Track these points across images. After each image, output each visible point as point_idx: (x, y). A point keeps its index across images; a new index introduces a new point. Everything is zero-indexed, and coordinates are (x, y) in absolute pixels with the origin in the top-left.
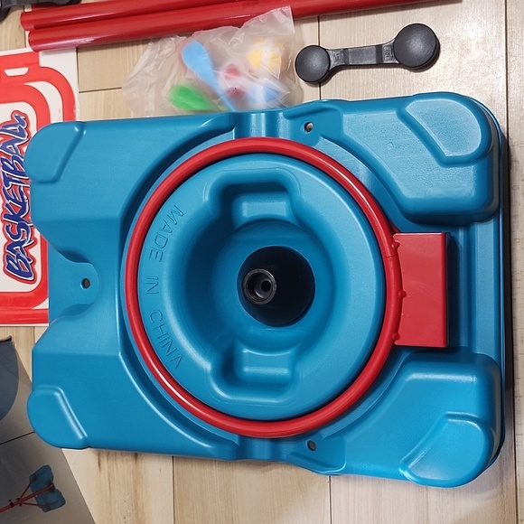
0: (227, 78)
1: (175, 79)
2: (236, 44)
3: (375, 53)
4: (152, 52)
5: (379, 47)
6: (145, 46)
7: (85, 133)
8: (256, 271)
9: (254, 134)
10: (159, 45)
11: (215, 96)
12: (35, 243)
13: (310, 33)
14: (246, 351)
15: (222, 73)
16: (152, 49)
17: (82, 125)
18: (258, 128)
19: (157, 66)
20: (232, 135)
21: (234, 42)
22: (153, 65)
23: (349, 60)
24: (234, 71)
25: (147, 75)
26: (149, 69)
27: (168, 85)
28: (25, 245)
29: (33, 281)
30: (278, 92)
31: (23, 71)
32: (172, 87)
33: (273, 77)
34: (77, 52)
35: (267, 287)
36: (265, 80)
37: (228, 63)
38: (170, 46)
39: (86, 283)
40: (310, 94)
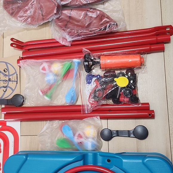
0: (78, 139)
3: (127, 133)
4: (49, 125)
5: (129, 131)
6: (46, 122)
7: (28, 158)
10: (52, 122)
11: (74, 145)
13: (104, 123)
15: (76, 137)
16: (49, 123)
17: (28, 154)
19: (52, 131)
20: (81, 163)
21: (80, 126)
22: (49, 130)
24: (80, 136)
25: (47, 133)
26: (47, 131)
27: (56, 139)
32: (58, 140)
34: (21, 122)
38: (56, 124)
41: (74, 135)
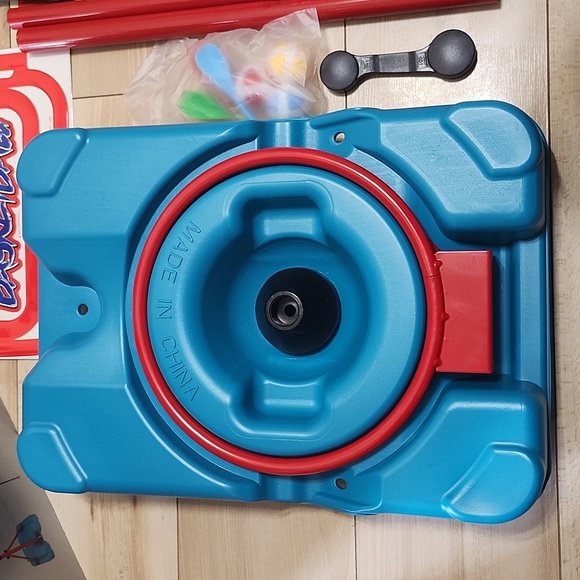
0: (247, 84)
1: (188, 84)
2: (256, 48)
3: (407, 60)
4: (158, 56)
5: (412, 55)
6: (150, 49)
7: (88, 141)
8: (280, 294)
9: (278, 144)
10: (166, 47)
11: (232, 104)
12: (19, 266)
13: (335, 38)
14: (267, 382)
15: (240, 78)
16: (158, 52)
17: (85, 133)
18: (283, 138)
19: (165, 71)
20: (254, 146)
21: (253, 45)
22: (159, 69)
23: (380, 68)
24: (253, 76)
25: (153, 80)
26: (154, 74)
27: (179, 91)
28: (7, 268)
29: (16, 309)
30: (302, 100)
31: (8, 74)
32: (184, 93)
33: (297, 84)
34: (71, 54)
35: (290, 311)
36: (288, 87)
37: (246, 68)
38: (179, 49)
39: (83, 309)
40: (335, 104)
41: (234, 70)
